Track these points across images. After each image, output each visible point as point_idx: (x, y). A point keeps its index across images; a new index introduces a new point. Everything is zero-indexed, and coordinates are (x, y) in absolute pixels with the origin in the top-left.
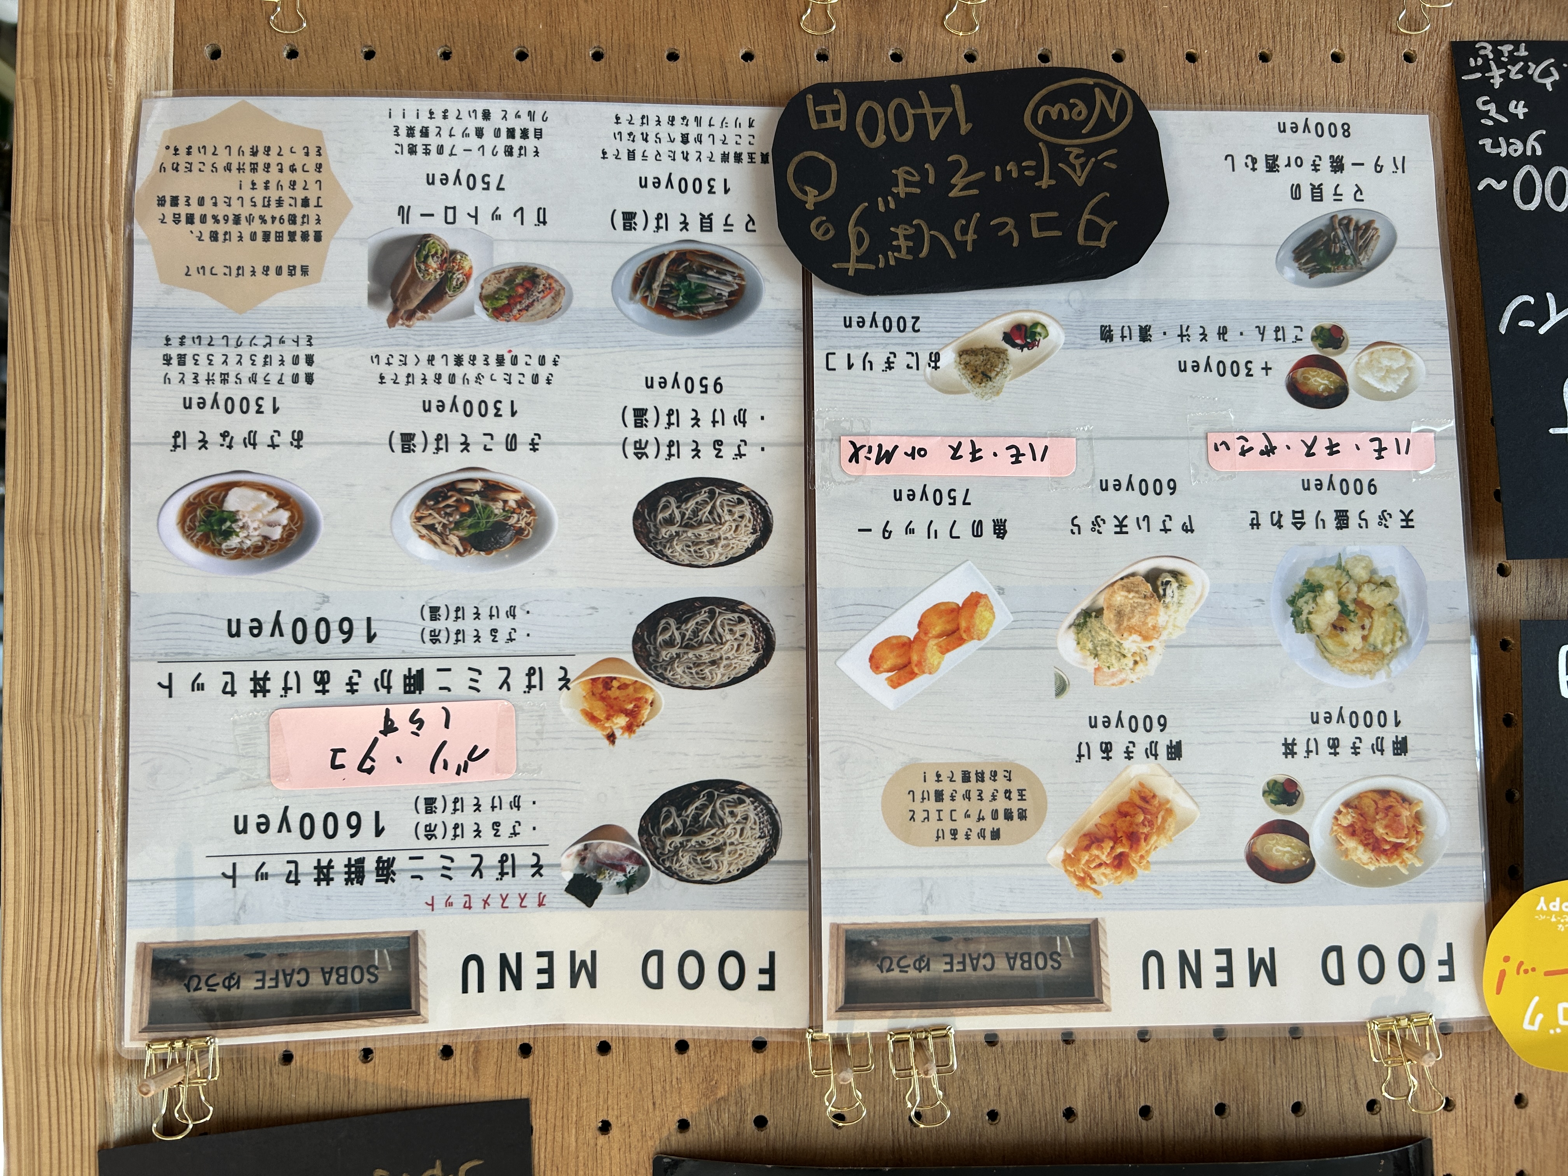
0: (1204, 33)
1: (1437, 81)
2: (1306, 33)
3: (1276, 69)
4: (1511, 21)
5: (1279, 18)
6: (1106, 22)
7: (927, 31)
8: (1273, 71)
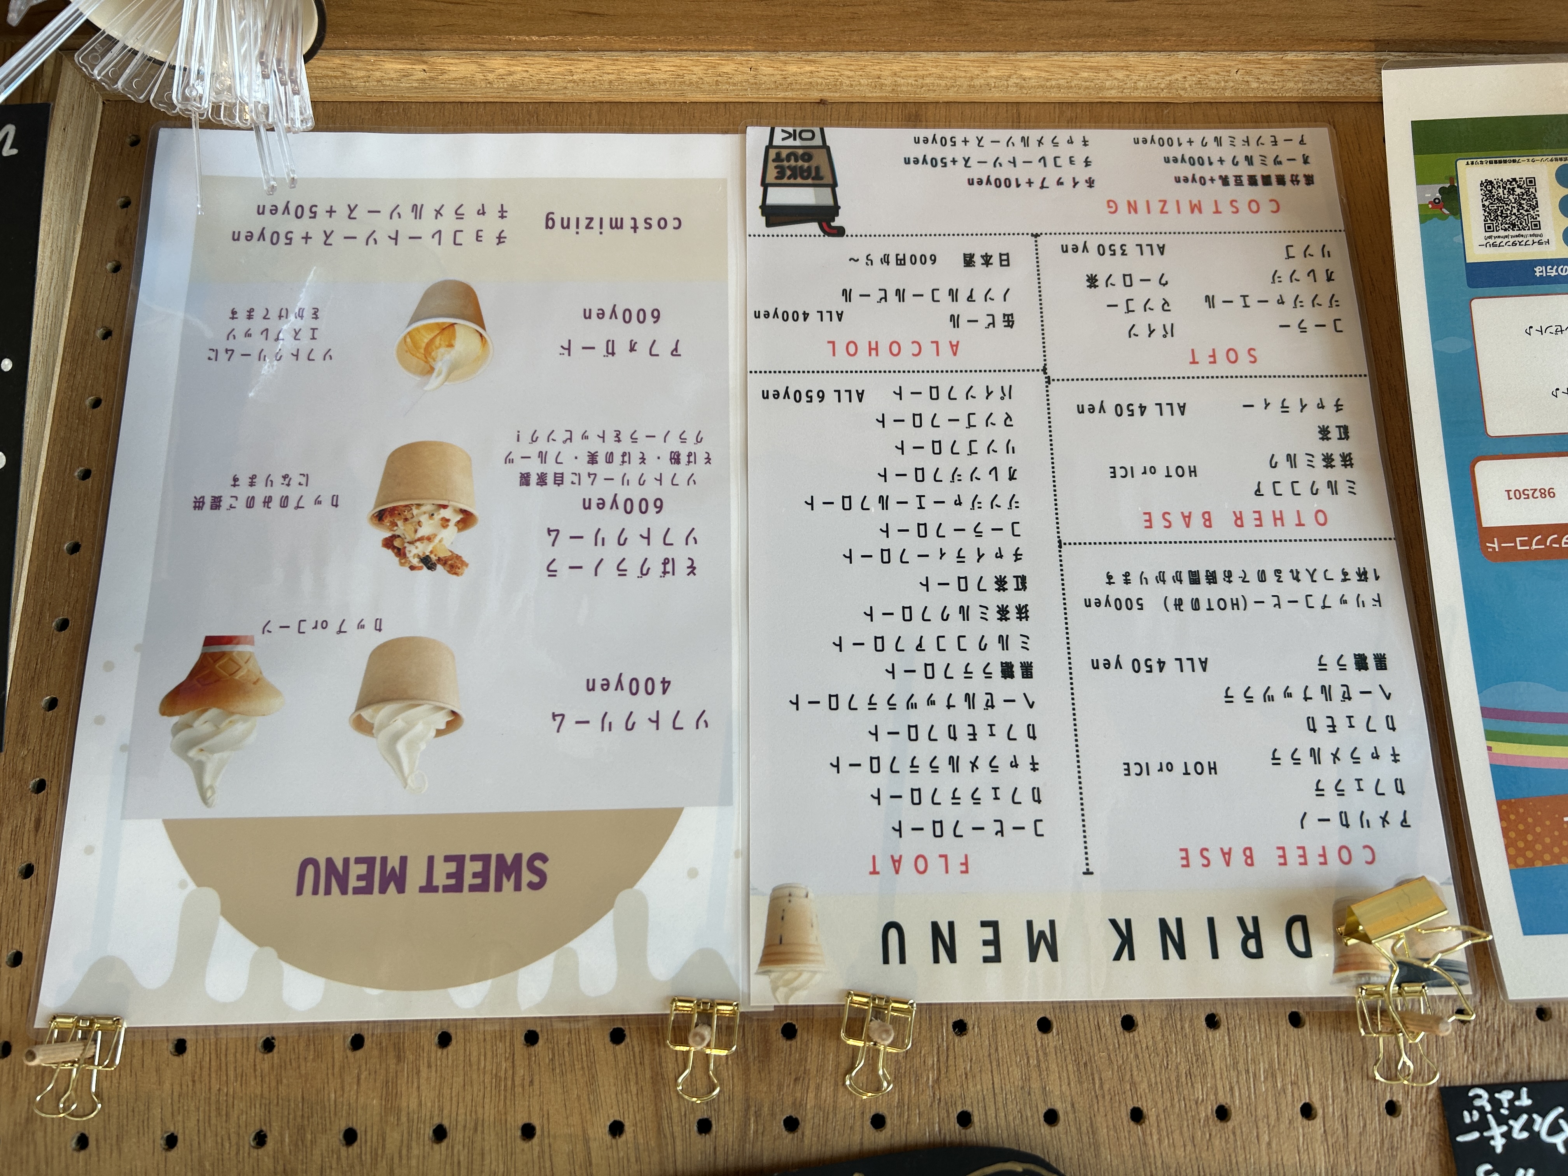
0: (1150, 1085)
1: (1428, 1139)
2: (1269, 1084)
3: (1238, 1132)
4: (1507, 1056)
5: (1236, 1063)
6: (1034, 1075)
7: (827, 1091)
8: (1234, 1133)
